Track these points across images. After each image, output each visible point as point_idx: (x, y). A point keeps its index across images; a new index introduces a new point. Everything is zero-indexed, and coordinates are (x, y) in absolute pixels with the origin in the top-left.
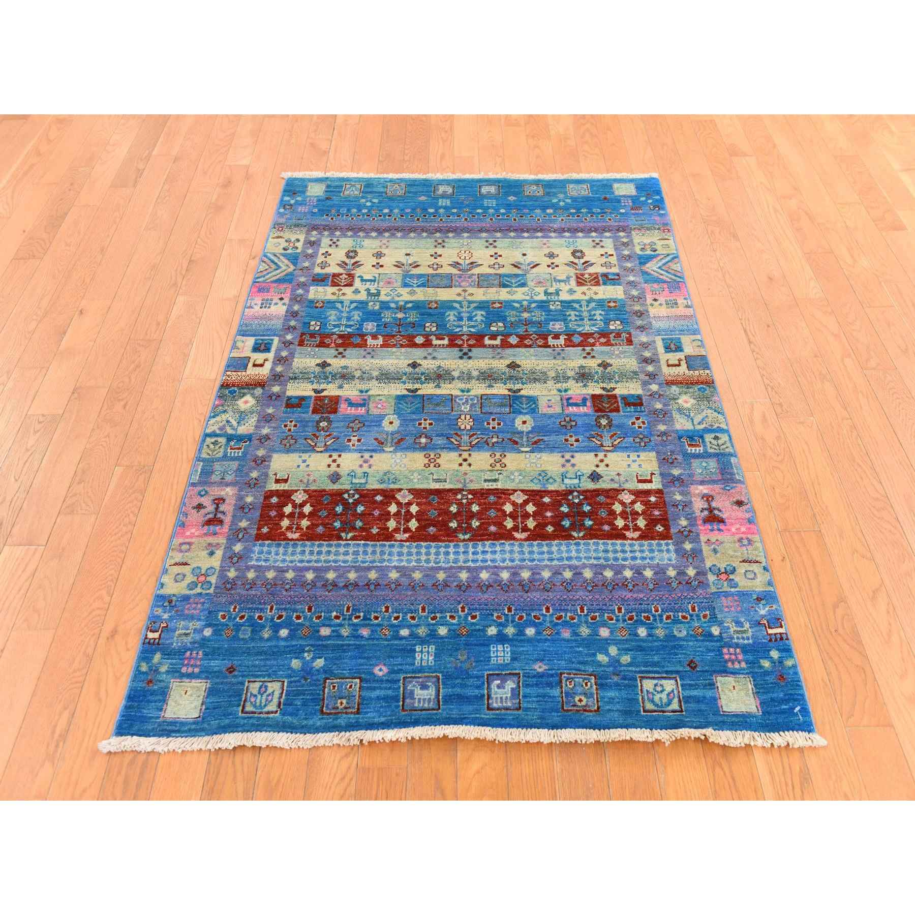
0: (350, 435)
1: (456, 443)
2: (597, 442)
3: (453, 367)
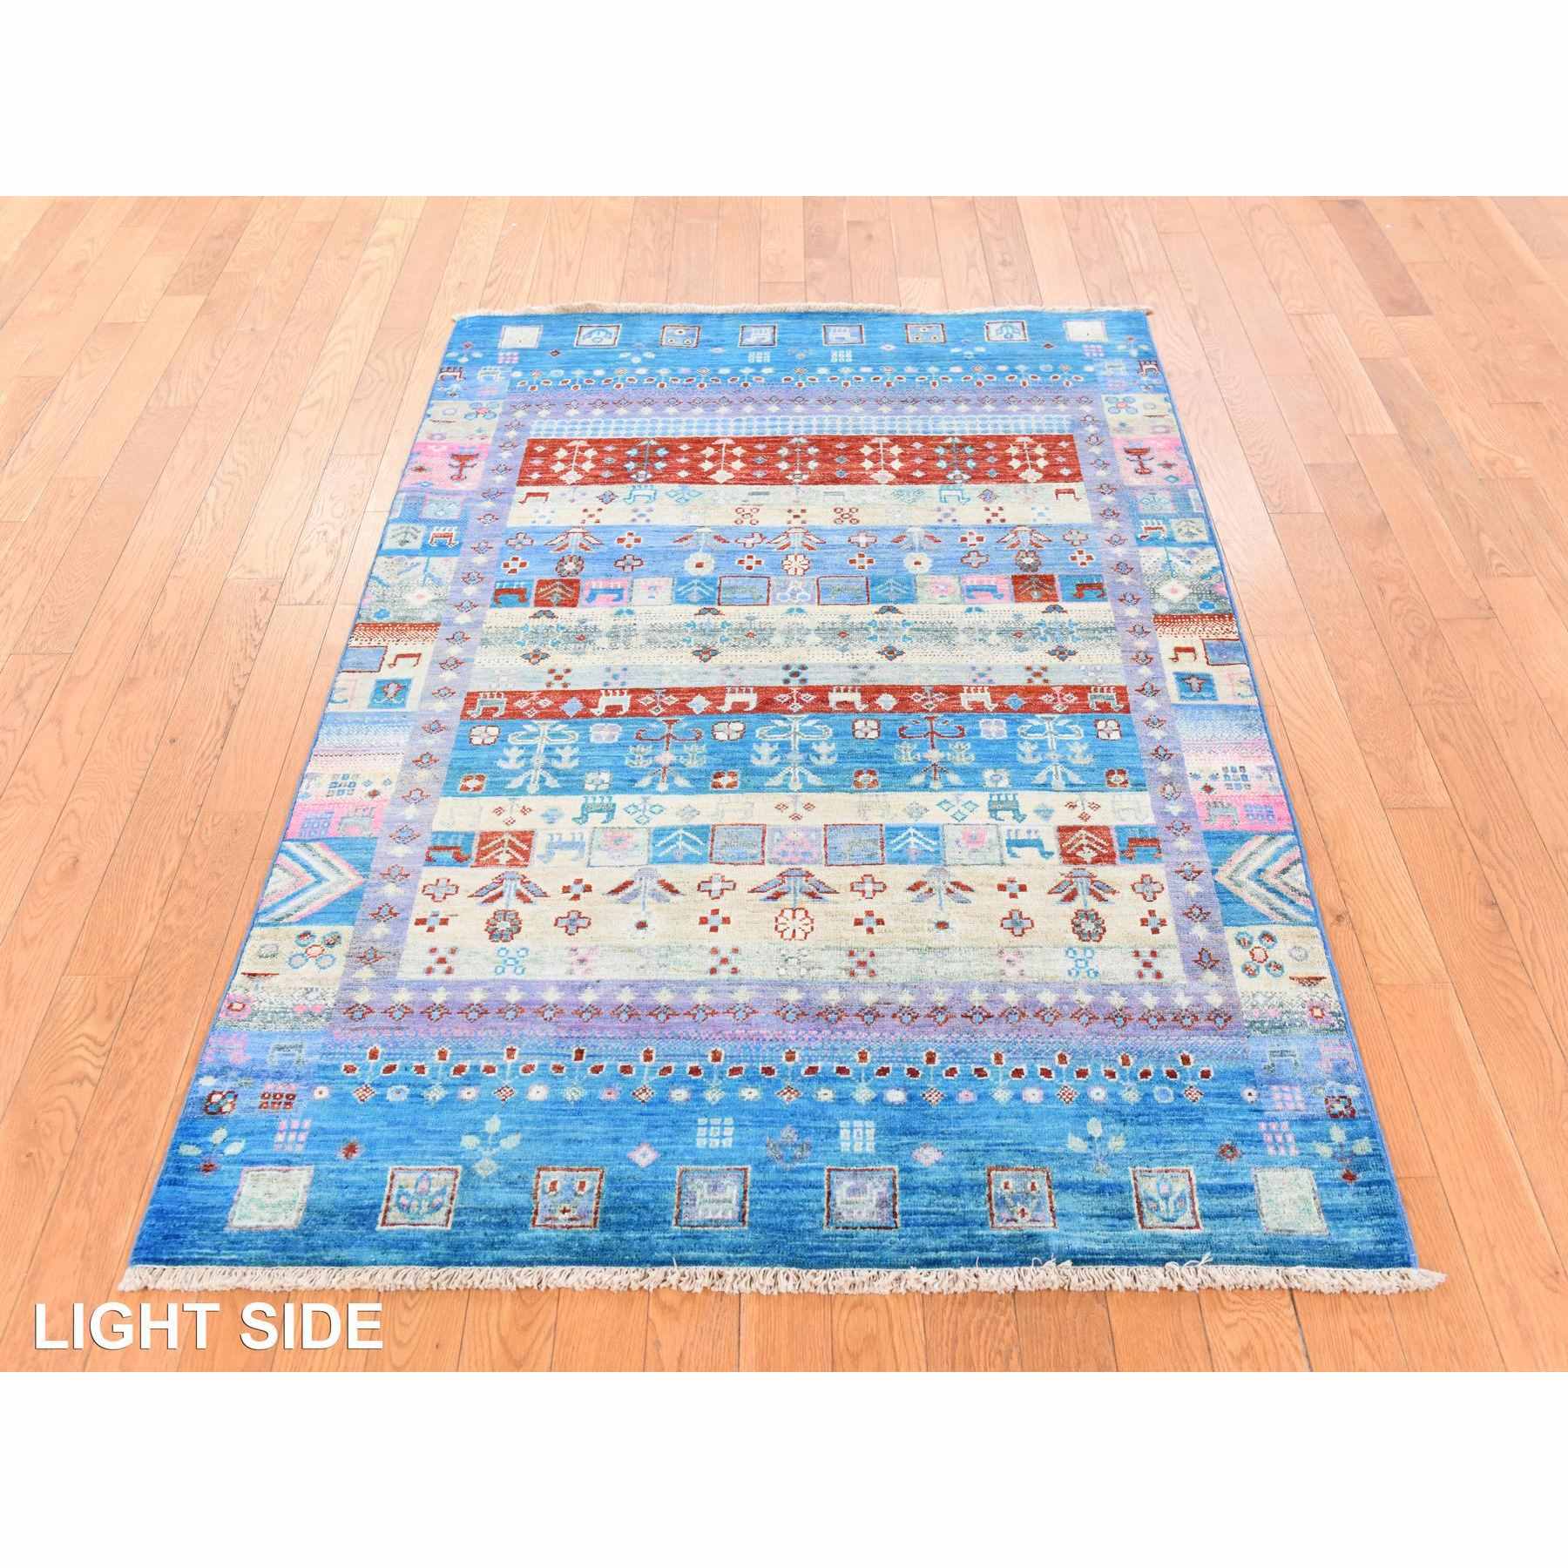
0: (981, 546)
1: (812, 537)
2: (591, 539)
3: (817, 651)
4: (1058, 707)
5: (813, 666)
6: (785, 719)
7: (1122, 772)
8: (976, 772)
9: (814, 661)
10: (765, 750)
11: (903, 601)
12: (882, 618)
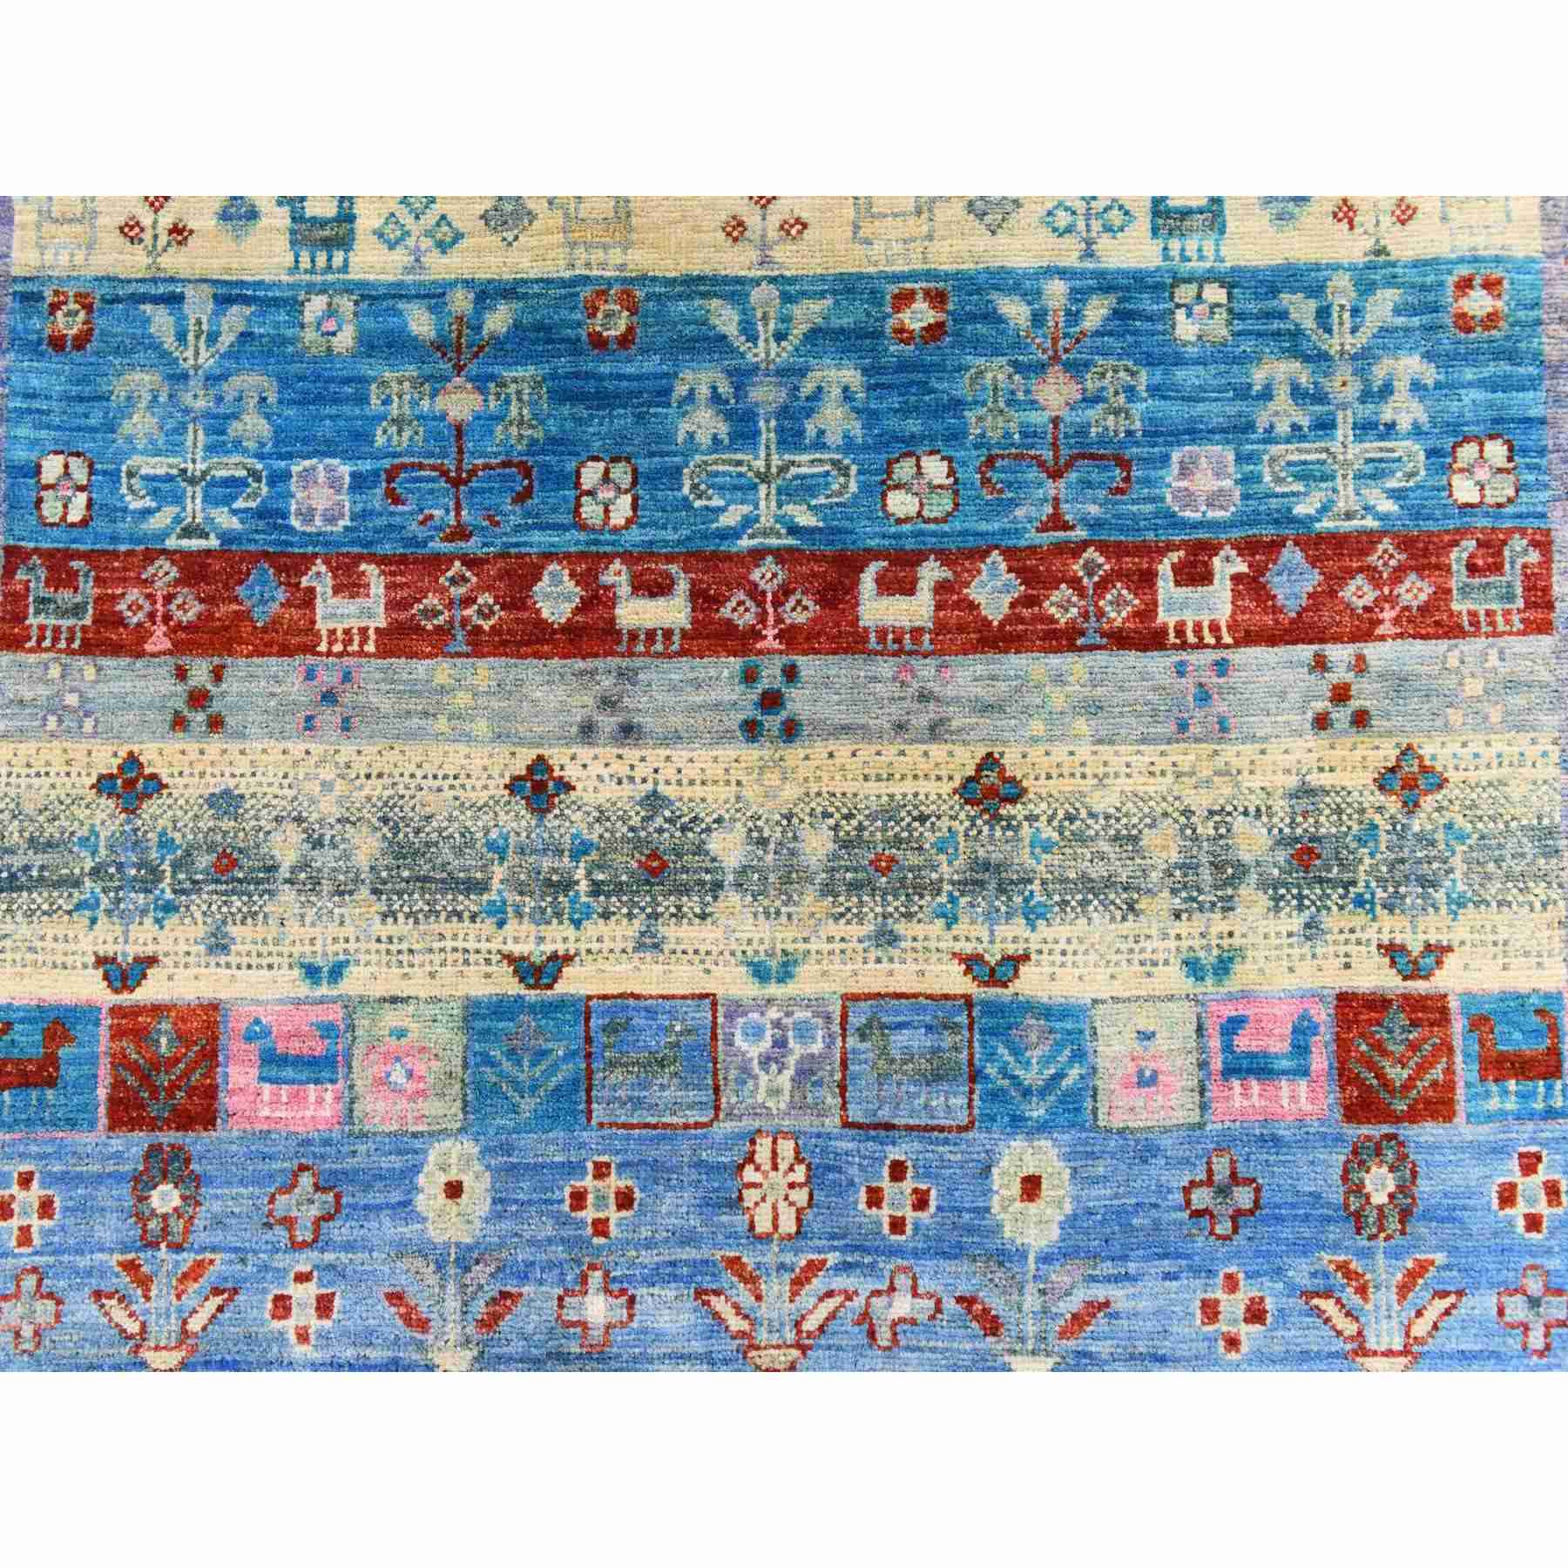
0: (281, 1273)
1: (736, 1324)
2: (1341, 1321)
3: (717, 798)
4: (164, 572)
5: (724, 737)
6: (794, 530)
7: (57, 343)
8: (369, 345)
9: (728, 753)
10: (834, 420)
11: (502, 1008)
12: (559, 937)
